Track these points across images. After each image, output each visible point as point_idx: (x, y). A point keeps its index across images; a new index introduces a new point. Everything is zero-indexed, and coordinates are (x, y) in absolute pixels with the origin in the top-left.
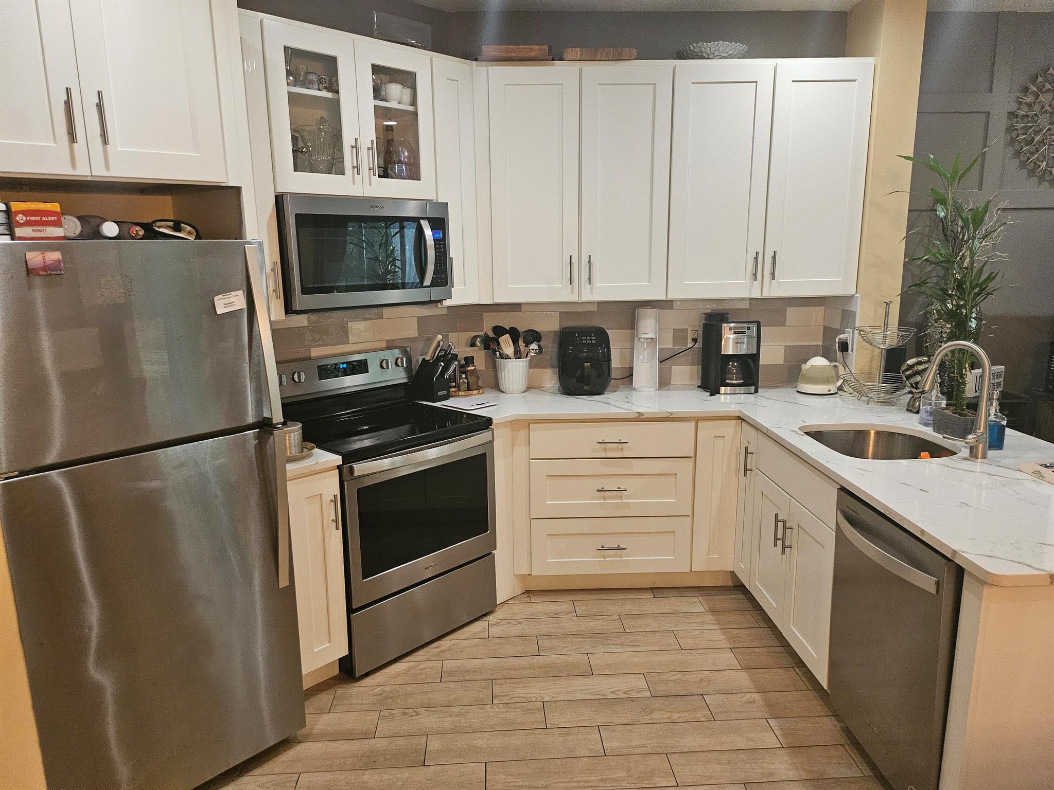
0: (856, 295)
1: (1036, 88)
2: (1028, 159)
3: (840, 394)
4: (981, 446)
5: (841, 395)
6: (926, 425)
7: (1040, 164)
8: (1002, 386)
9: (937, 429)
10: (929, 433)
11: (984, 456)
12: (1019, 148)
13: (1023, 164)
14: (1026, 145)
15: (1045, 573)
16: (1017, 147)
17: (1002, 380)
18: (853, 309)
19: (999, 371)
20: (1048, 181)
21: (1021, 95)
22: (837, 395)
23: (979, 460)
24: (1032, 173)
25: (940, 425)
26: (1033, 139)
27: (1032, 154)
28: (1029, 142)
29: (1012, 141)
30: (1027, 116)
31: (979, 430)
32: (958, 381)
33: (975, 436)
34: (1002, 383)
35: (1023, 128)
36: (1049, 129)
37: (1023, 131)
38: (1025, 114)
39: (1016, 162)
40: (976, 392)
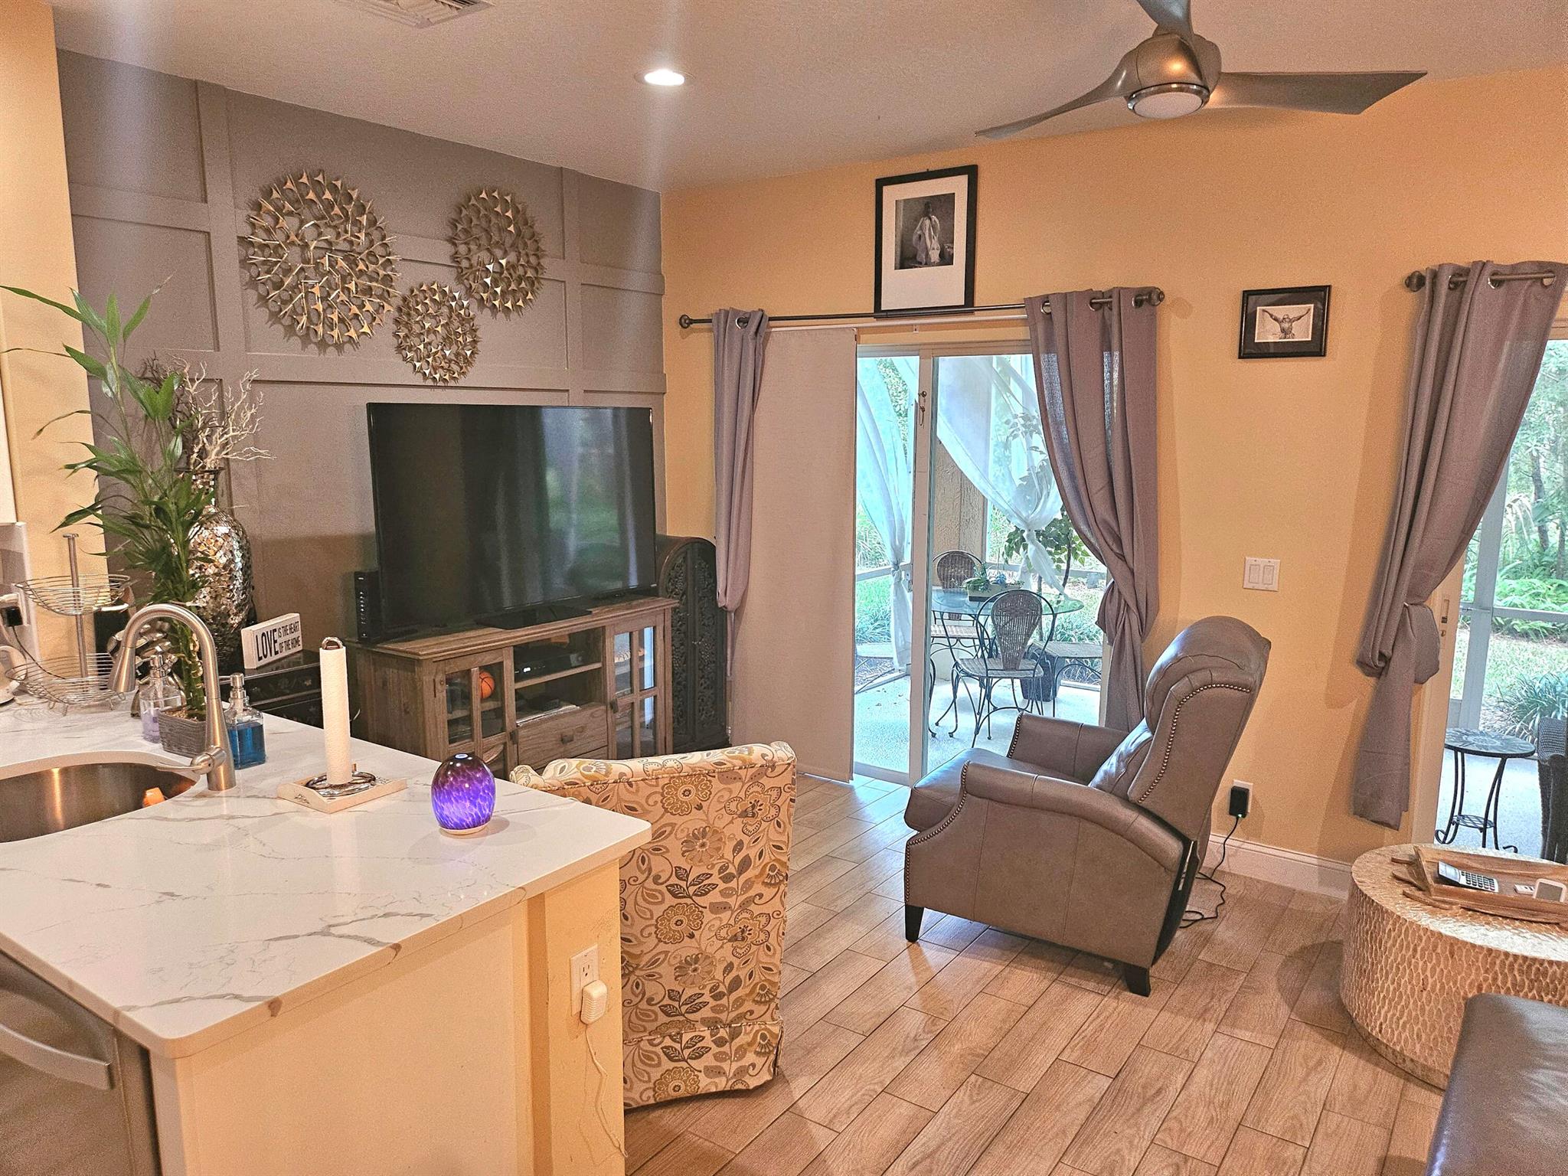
0: (19, 524)
1: (274, 207)
2: (281, 311)
3: (19, 702)
4: (222, 768)
5: (20, 705)
6: (154, 740)
7: (298, 318)
8: (300, 643)
9: (169, 748)
10: (156, 754)
11: (231, 784)
12: (265, 294)
13: (275, 317)
14: (275, 289)
15: (258, 1003)
16: (262, 289)
17: (298, 634)
18: (17, 549)
19: (288, 623)
20: (315, 343)
21: (253, 214)
22: (13, 705)
23: (223, 793)
24: (290, 330)
25: (173, 740)
26: (282, 282)
27: (285, 303)
28: (278, 285)
29: (253, 283)
30: (267, 246)
31: (215, 744)
32: (187, 664)
33: (207, 757)
34: (300, 639)
35: (264, 263)
36: (302, 269)
37: (266, 268)
38: (263, 242)
39: (264, 313)
40: (260, 659)
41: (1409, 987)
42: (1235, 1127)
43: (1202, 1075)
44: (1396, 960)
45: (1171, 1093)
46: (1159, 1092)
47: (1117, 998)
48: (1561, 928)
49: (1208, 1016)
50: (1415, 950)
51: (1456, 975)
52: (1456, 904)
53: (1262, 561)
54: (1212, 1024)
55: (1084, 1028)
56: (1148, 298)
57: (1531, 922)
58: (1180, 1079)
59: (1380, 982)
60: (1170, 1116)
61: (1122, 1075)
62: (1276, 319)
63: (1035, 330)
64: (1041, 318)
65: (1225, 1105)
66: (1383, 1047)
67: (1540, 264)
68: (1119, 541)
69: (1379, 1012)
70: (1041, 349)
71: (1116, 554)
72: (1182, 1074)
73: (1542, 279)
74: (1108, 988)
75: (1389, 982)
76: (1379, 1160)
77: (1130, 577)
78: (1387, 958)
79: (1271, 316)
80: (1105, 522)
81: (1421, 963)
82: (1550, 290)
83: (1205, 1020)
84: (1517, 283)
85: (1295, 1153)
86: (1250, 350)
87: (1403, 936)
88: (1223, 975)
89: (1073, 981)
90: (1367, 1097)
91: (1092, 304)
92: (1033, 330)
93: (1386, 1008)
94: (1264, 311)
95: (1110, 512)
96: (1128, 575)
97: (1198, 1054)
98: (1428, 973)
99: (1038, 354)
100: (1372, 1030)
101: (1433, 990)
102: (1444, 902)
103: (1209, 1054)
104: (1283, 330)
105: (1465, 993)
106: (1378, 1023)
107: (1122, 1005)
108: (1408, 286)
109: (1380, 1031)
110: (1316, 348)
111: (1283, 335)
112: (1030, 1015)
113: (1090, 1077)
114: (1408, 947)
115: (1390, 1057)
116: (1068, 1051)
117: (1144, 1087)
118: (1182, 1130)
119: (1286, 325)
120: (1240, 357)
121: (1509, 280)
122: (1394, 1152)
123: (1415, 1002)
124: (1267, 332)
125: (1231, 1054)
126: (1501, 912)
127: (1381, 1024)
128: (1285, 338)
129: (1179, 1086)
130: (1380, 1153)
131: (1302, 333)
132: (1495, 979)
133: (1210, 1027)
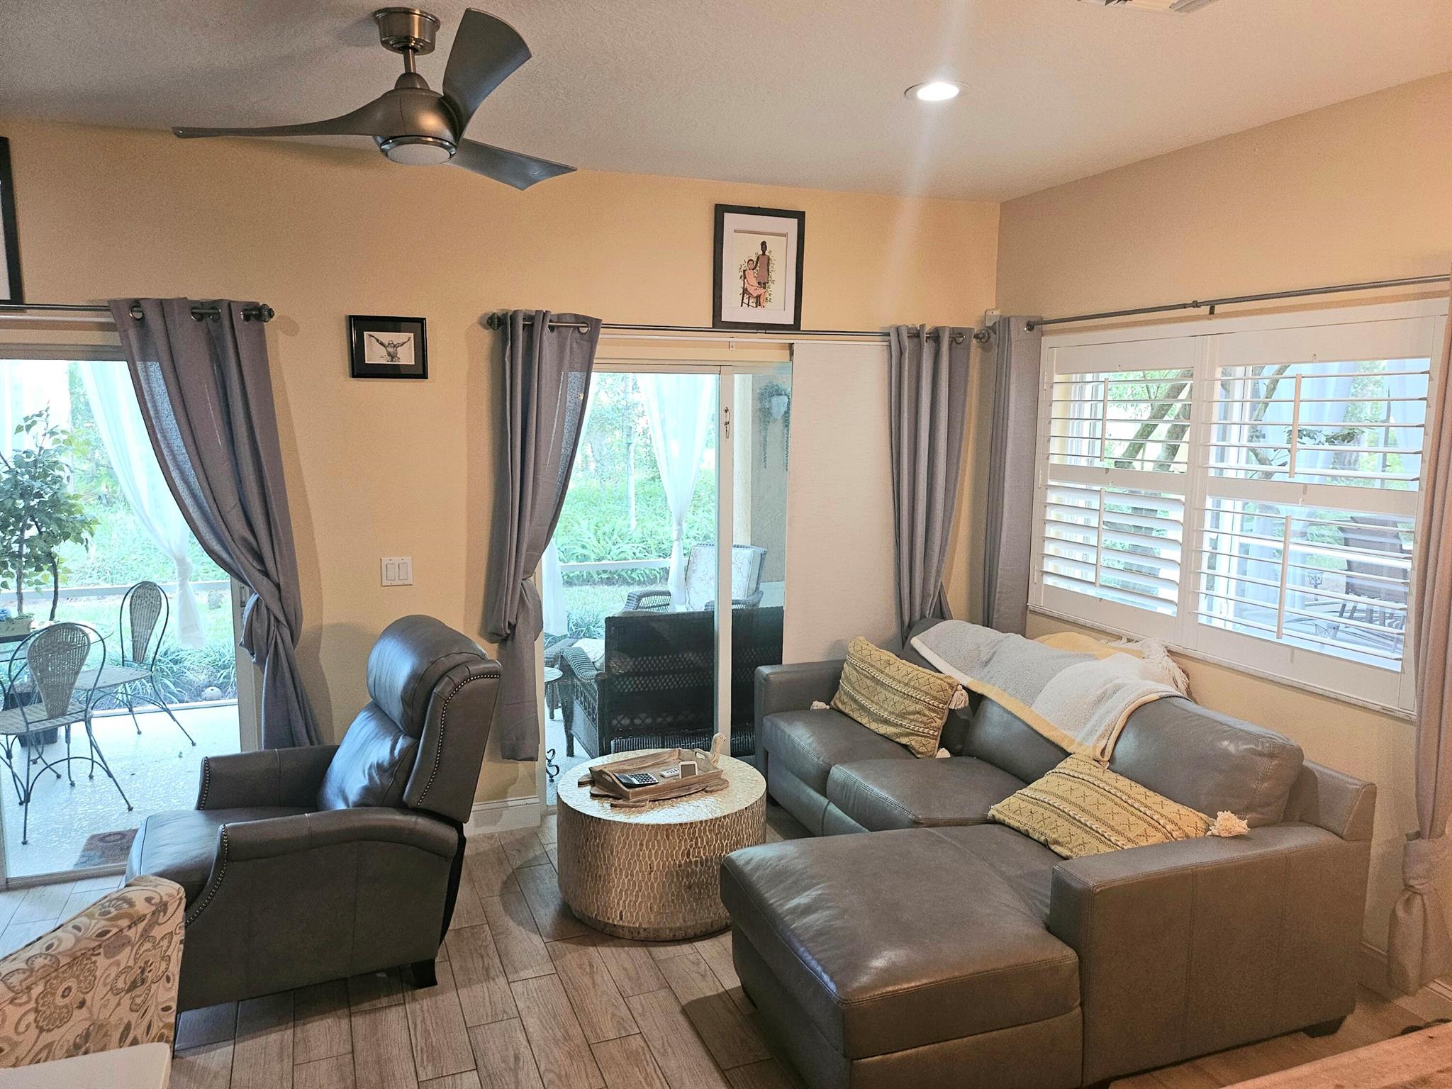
41: (640, 875)
42: (588, 1049)
43: (532, 1023)
44: (627, 857)
45: (525, 1052)
46: (517, 1058)
47: (414, 1000)
48: (706, 792)
49: (492, 973)
50: (641, 844)
51: (672, 852)
52: (646, 800)
53: (397, 560)
54: (501, 978)
55: (413, 1041)
56: (257, 314)
57: (690, 794)
58: (521, 1037)
59: (616, 881)
60: (542, 1073)
61: (480, 1062)
62: (382, 344)
63: (127, 337)
64: (132, 324)
65: (567, 1037)
66: (620, 931)
67: (576, 316)
68: (259, 558)
69: (618, 904)
70: (136, 357)
71: (259, 570)
72: (518, 1032)
73: (578, 327)
74: (400, 996)
75: (624, 877)
76: (681, 1012)
77: (277, 592)
78: (619, 859)
79: (378, 340)
80: (244, 540)
81: (647, 852)
82: (586, 337)
83: (494, 979)
84: (564, 329)
85: (636, 1042)
86: (360, 369)
87: (630, 838)
88: (473, 934)
89: (366, 1006)
90: (637, 973)
91: (193, 313)
92: (124, 336)
93: (623, 898)
94: (370, 335)
95: (246, 527)
96: (274, 589)
97: (514, 1009)
98: (653, 858)
99: (134, 364)
100: (613, 921)
101: (658, 869)
102: (639, 801)
103: (521, 1005)
104: (389, 354)
105: (680, 862)
106: (618, 912)
107: (422, 1005)
108: (490, 325)
109: (621, 919)
110: (419, 372)
111: (389, 358)
112: (360, 1059)
113: (459, 1082)
114: (635, 845)
115: (627, 935)
116: (420, 1070)
117: (504, 1061)
118: (560, 1077)
119: (391, 350)
120: (353, 376)
121: (558, 327)
122: (684, 1002)
123: (646, 884)
124: (375, 354)
125: (535, 994)
126: (673, 795)
127: (621, 912)
128: (392, 361)
129: (525, 1043)
130: (678, 1009)
131: (406, 357)
132: (697, 843)
133: (501, 981)
